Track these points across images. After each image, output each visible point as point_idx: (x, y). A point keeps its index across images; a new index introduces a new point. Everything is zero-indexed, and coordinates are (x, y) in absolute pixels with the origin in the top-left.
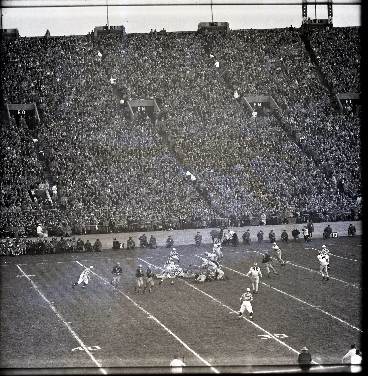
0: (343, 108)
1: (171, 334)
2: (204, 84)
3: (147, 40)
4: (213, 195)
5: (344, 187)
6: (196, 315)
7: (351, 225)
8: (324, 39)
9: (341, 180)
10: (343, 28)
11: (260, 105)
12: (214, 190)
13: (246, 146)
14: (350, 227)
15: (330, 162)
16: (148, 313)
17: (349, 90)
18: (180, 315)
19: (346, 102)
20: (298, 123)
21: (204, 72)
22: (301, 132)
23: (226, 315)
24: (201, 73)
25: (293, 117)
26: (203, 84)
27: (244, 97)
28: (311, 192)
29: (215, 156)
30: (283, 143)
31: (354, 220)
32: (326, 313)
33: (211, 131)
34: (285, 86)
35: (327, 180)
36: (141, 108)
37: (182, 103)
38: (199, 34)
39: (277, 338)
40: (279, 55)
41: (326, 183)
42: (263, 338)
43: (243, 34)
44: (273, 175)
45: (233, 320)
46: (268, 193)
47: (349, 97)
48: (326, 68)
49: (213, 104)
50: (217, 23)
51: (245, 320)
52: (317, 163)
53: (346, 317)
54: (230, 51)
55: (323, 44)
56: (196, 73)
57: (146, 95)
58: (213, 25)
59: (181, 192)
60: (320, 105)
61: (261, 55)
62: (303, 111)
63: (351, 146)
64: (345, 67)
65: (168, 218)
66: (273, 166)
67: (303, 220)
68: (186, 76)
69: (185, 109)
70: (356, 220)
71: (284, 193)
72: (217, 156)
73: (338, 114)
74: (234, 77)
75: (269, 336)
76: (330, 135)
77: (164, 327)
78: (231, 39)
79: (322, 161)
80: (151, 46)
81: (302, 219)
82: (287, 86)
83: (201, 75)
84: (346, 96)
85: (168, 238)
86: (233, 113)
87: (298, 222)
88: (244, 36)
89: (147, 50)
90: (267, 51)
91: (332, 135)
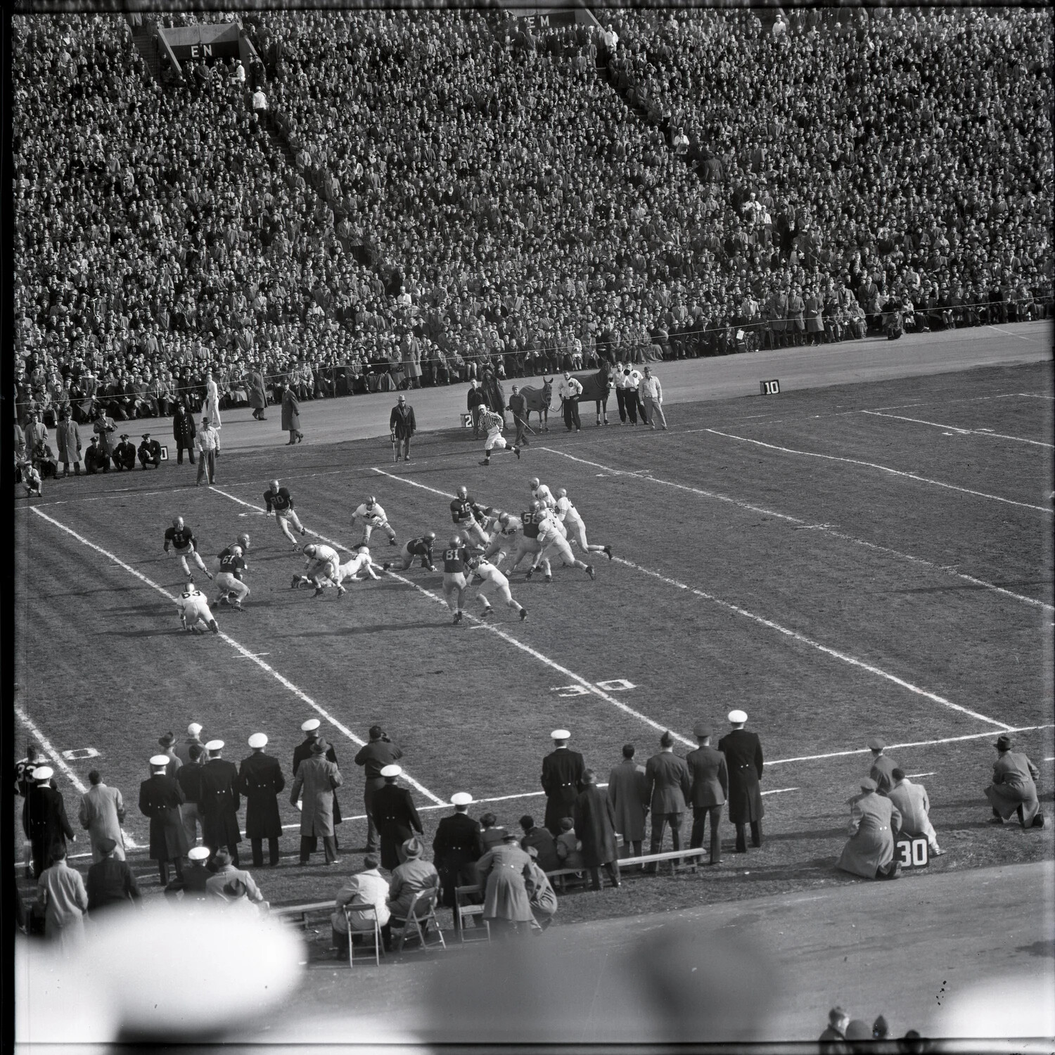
1: (303, 701)
16: (237, 646)
23: (459, 635)
32: (744, 613)
39: (606, 692)
42: (565, 695)
45: (480, 650)
67: (681, 352)
75: (582, 687)
81: (677, 350)
87: (667, 356)
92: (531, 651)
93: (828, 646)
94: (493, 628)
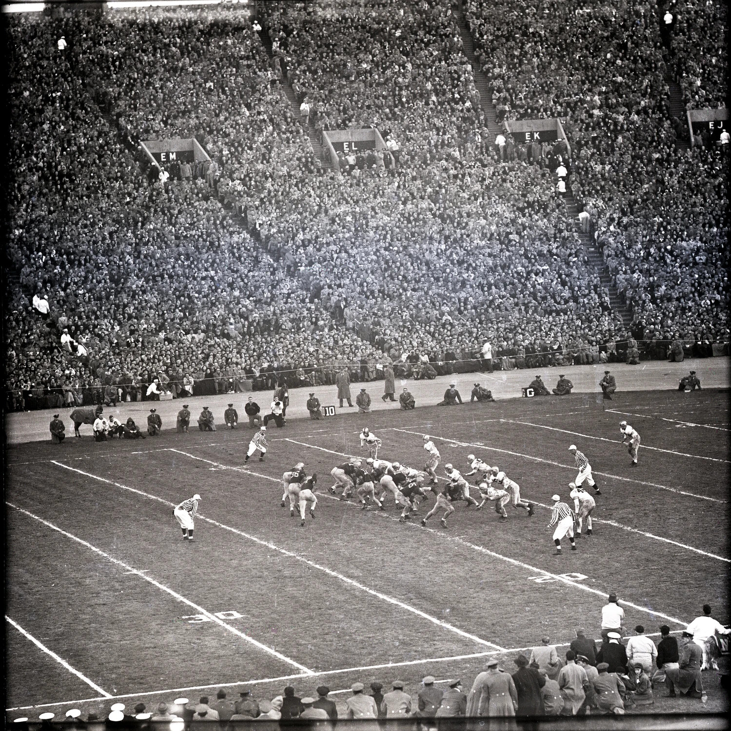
0: (338, 159)
2: (60, 118)
4: (84, 340)
5: (345, 316)
6: (57, 581)
8: (296, 24)
9: (339, 301)
11: (173, 156)
12: (87, 331)
13: (149, 241)
15: (316, 267)
17: (350, 124)
18: (26, 584)
19: (345, 146)
20: (250, 191)
21: (59, 94)
22: (257, 208)
23: (116, 578)
24: (54, 95)
25: (240, 179)
26: (57, 119)
27: (142, 143)
28: (280, 328)
29: (86, 262)
30: (221, 231)
31: (367, 381)
32: (318, 566)
33: (76, 210)
34: (222, 118)
35: (311, 302)
37: (15, 157)
38: (46, 18)
39: (221, 619)
40: (208, 56)
41: (309, 309)
42: (192, 621)
43: (136, 16)
44: (204, 296)
45: (132, 589)
46: (196, 332)
47: (350, 138)
48: (301, 81)
49: (78, 158)
51: (156, 586)
52: (291, 270)
53: (357, 573)
54: (110, 51)
55: (295, 33)
56: (42, 95)
59: (21, 337)
60: (293, 155)
61: (173, 58)
62: (260, 167)
63: (357, 234)
64: (339, 78)
66: (204, 278)
67: (267, 384)
68: (21, 102)
69: (23, 168)
70: (372, 380)
71: (226, 331)
72: (89, 262)
73: (329, 170)
74: (120, 103)
75: (205, 616)
76: (314, 213)
78: (111, 26)
79: (301, 266)
81: (264, 383)
82: (226, 119)
83: (53, 100)
84: (343, 136)
86: (119, 174)
87: (259, 386)
88: (137, 19)
90: (184, 51)
91: (319, 212)
92: (168, 590)
93: (375, 590)
94: (140, 573)
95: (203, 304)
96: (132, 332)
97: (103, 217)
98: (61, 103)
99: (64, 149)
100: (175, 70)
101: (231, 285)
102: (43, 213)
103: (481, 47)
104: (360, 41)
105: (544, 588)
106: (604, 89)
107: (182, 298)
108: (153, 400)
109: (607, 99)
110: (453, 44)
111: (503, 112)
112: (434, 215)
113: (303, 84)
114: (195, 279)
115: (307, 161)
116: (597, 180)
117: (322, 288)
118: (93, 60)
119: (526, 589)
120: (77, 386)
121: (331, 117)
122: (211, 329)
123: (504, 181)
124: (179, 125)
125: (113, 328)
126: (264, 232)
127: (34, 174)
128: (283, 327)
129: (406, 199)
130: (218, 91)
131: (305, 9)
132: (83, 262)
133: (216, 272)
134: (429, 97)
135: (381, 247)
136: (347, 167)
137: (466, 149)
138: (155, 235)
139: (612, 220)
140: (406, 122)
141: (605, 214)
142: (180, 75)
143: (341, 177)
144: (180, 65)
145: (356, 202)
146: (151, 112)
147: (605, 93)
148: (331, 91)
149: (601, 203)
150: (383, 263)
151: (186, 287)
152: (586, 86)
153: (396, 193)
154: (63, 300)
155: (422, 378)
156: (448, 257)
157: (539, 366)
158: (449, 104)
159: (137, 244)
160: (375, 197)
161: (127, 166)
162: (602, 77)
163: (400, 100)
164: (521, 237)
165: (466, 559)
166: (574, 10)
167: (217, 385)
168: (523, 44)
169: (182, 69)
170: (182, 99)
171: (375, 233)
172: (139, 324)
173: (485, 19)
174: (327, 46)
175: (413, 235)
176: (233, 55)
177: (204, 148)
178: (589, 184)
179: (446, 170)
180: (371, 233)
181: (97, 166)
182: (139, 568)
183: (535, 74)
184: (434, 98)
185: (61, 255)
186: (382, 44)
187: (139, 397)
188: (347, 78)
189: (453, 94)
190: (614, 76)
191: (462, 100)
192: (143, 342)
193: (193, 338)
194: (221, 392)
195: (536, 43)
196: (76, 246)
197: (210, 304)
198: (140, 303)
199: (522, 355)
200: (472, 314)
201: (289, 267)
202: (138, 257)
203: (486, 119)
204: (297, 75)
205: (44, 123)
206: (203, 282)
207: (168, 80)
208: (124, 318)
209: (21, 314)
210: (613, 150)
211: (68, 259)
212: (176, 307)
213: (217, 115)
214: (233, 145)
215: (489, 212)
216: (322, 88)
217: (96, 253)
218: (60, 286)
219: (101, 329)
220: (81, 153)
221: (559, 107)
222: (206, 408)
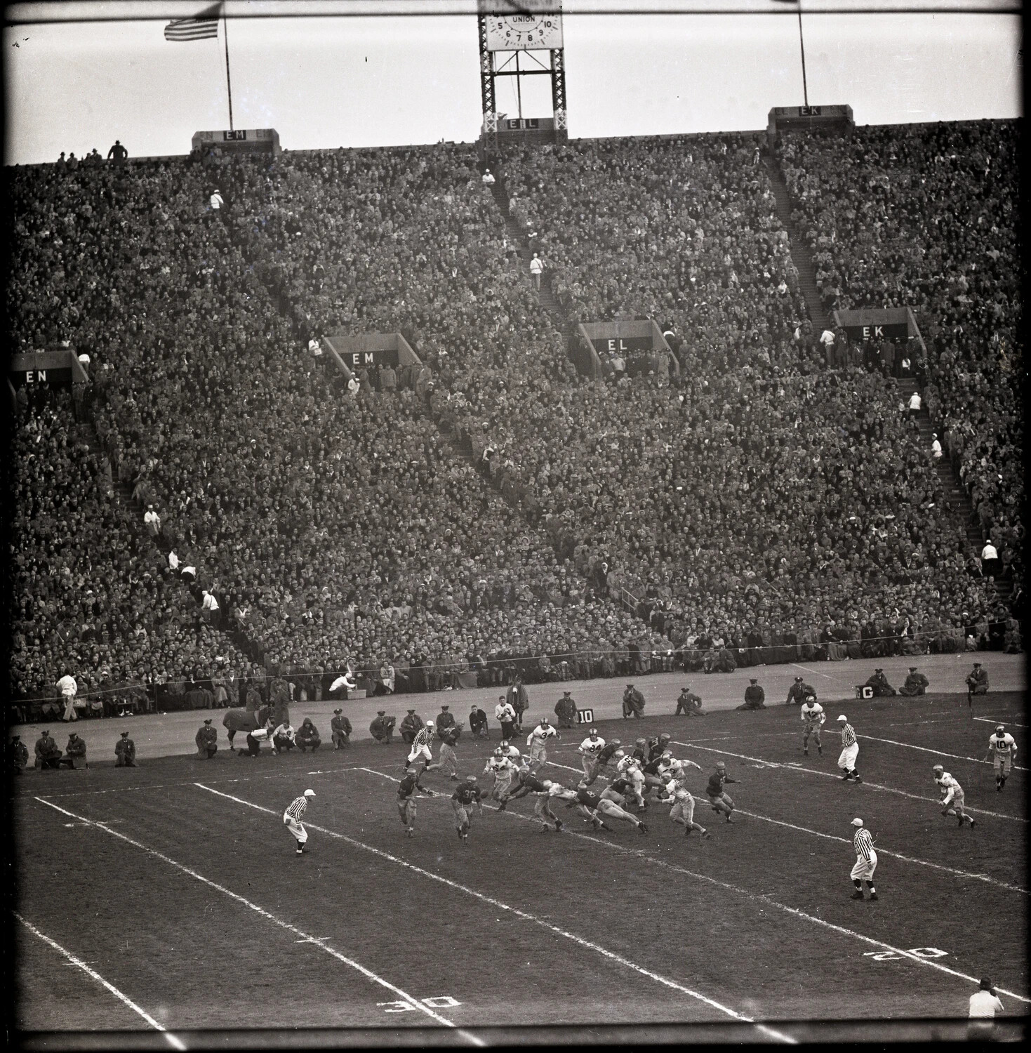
0: (600, 363)
1: (132, 1010)
2: (213, 304)
3: (48, 182)
4: (243, 614)
5: (609, 583)
6: (201, 952)
7: (630, 687)
8: (542, 173)
9: (600, 562)
10: (598, 140)
11: (369, 358)
12: (247, 602)
13: (334, 476)
14: (626, 692)
15: (568, 514)
16: (66, 953)
17: (617, 314)
18: (157, 955)
19: (610, 345)
20: (477, 408)
21: (211, 270)
23: (286, 949)
24: (204, 272)
25: (463, 391)
26: (207, 305)
27: (326, 339)
28: (518, 599)
29: (246, 505)
31: (639, 674)
32: (567, 934)
33: (233, 433)
34: (437, 304)
35: (561, 563)
36: (35, 376)
37: (149, 359)
38: (195, 164)
39: (430, 1008)
40: (419, 218)
41: (557, 574)
42: (390, 1011)
43: (320, 162)
44: (411, 554)
45: (306, 963)
46: (398, 604)
47: (617, 333)
48: (550, 253)
49: (237, 360)
50: (244, 131)
51: (340, 960)
52: (533, 518)
53: (620, 943)
54: (283, 210)
55: (541, 186)
56: (188, 273)
57: (49, 340)
58: (235, 138)
59: (154, 609)
60: (537, 358)
61: (370, 220)
62: (491, 373)
63: (626, 468)
64: (603, 249)
65: (116, 681)
66: (411, 529)
67: (497, 678)
68: (159, 282)
69: (159, 374)
70: (645, 674)
71: (442, 604)
72: (251, 506)
73: (587, 379)
74: (296, 283)
75: (409, 1004)
76: (566, 438)
77: (112, 989)
78: (284, 176)
79: (547, 512)
80: (60, 198)
81: (494, 676)
82: (444, 307)
83: (203, 280)
84: (608, 330)
85: (120, 738)
86: (294, 382)
87: (484, 682)
88: (321, 166)
89: (48, 210)
90: (387, 210)
91: (571, 438)
92: (357, 966)
93: (649, 969)
94: (319, 942)
95: (409, 565)
96: (310, 604)
97: (270, 441)
98: (215, 282)
99: (217, 348)
100: (372, 237)
101: (449, 540)
102: (187, 436)
103: (800, 206)
104: (631, 199)
105: (886, 969)
106: (974, 267)
107: (381, 557)
108: (338, 699)
109: (977, 281)
110: (761, 202)
111: (832, 298)
112: (734, 442)
113: (552, 257)
114: (398, 529)
115: (556, 366)
116: (963, 394)
117: (576, 543)
118: (260, 222)
119: (859, 969)
120: (232, 679)
121: (591, 303)
122: (420, 601)
123: (833, 394)
124: (378, 314)
125: (282, 598)
126: (494, 466)
127: (175, 383)
128: (522, 598)
129: (695, 419)
130: (432, 267)
131: (556, 152)
132: (243, 505)
133: (428, 521)
134: (727, 277)
135: (659, 487)
136: (613, 374)
137: (778, 349)
138: (344, 467)
139: (984, 450)
140: (695, 312)
141: (975, 443)
142: (380, 245)
143: (604, 388)
144: (381, 230)
145: (626, 423)
146: (340, 297)
147: (975, 272)
148: (591, 268)
149: (968, 427)
150: (662, 508)
151: (385, 541)
152: (949, 263)
153: (680, 411)
154: (215, 559)
155: (716, 670)
156: (753, 501)
157: (881, 656)
158: (756, 286)
159: (318, 481)
160: (652, 416)
161: (306, 371)
162: (972, 250)
163: (688, 281)
164: (856, 473)
165: (775, 927)
166: (933, 157)
167: (427, 679)
168: (860, 203)
169: (383, 236)
170: (382, 278)
171: (651, 466)
172: (320, 593)
173: (807, 169)
174: (586, 204)
175: (704, 469)
176: (453, 216)
177: (413, 346)
178: (953, 398)
179: (751, 378)
180: (646, 467)
181: (263, 371)
182: (316, 936)
183: (876, 243)
184: (734, 277)
185: (213, 496)
186: (662, 201)
187: (319, 694)
188: (614, 248)
189: (761, 272)
190: (988, 249)
191: (775, 280)
192: (324, 617)
193: (395, 612)
194: (433, 689)
195: (878, 201)
196: (233, 483)
197: (419, 566)
198: (322, 564)
199: (857, 640)
200: (784, 580)
201: (530, 514)
202: (320, 499)
203: (808, 308)
204: (543, 245)
205: (190, 312)
206: (410, 534)
207: (363, 251)
208: (299, 584)
209: (154, 578)
210: (986, 353)
211: (222, 501)
212: (372, 568)
213: (431, 301)
214: (453, 343)
215: (810, 438)
216: (577, 263)
217: (261, 494)
218: (210, 538)
219: (267, 600)
220: (241, 353)
221: (910, 292)
222: (411, 712)
